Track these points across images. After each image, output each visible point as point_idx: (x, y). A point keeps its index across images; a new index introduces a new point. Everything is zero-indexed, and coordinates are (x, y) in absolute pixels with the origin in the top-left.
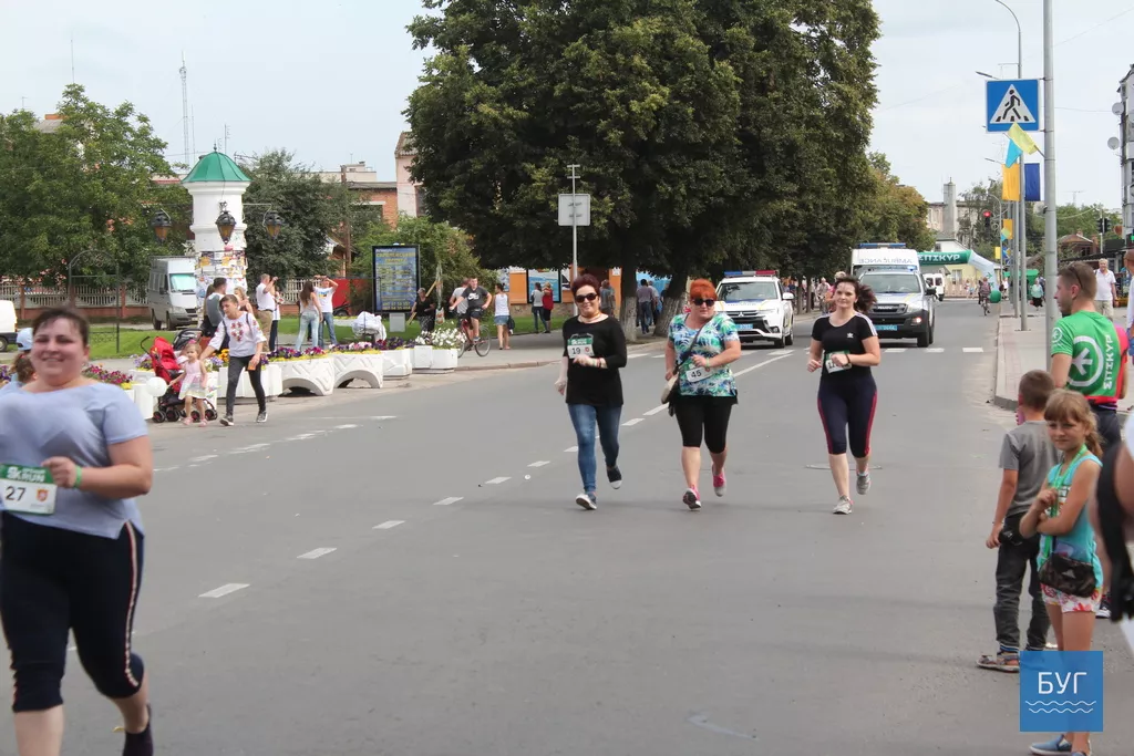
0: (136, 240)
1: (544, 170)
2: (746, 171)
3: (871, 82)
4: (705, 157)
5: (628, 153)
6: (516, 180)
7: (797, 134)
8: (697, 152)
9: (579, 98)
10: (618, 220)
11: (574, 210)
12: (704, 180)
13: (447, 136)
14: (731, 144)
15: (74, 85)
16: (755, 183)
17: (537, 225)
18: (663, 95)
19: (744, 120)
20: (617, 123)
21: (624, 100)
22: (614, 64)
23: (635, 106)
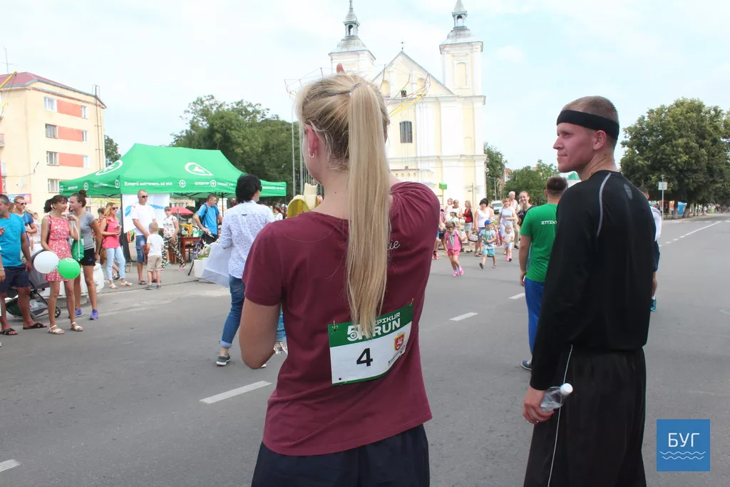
1: (655, 177)
2: (708, 176)
4: (697, 173)
5: (677, 172)
6: (647, 179)
8: (695, 171)
9: (663, 159)
10: (674, 189)
11: (663, 186)
12: (697, 179)
14: (704, 169)
16: (711, 180)
18: (686, 158)
19: (708, 164)
20: (674, 165)
21: (676, 159)
22: (673, 150)
23: (679, 160)
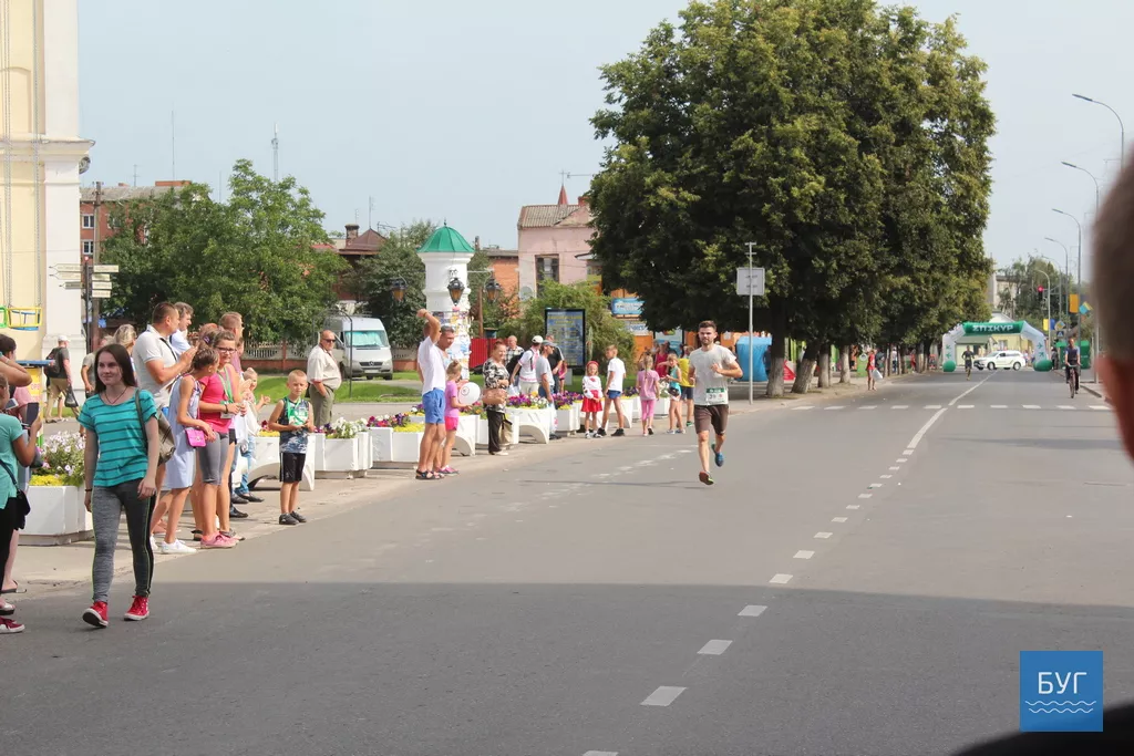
0: (297, 299)
1: (715, 247)
2: (887, 249)
3: (986, 173)
4: (853, 237)
5: (789, 234)
6: (689, 254)
7: (930, 218)
8: (845, 232)
9: (745, 184)
10: (778, 291)
11: (751, 282)
12: (853, 257)
13: (626, 214)
14: (875, 226)
15: (243, 160)
16: (894, 261)
17: (707, 294)
18: (819, 183)
19: (885, 205)
20: (778, 206)
21: (786, 188)
22: (776, 157)
23: (795, 192)
